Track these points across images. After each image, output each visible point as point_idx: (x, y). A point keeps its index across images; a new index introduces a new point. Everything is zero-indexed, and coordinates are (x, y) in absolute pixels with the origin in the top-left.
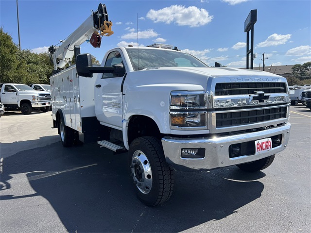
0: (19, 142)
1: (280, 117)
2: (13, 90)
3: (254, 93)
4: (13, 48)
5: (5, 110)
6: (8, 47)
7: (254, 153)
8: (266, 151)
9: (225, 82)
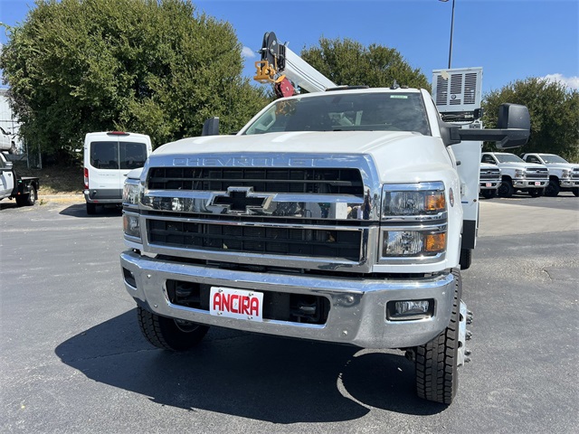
8: (244, 316)
9: (164, 166)
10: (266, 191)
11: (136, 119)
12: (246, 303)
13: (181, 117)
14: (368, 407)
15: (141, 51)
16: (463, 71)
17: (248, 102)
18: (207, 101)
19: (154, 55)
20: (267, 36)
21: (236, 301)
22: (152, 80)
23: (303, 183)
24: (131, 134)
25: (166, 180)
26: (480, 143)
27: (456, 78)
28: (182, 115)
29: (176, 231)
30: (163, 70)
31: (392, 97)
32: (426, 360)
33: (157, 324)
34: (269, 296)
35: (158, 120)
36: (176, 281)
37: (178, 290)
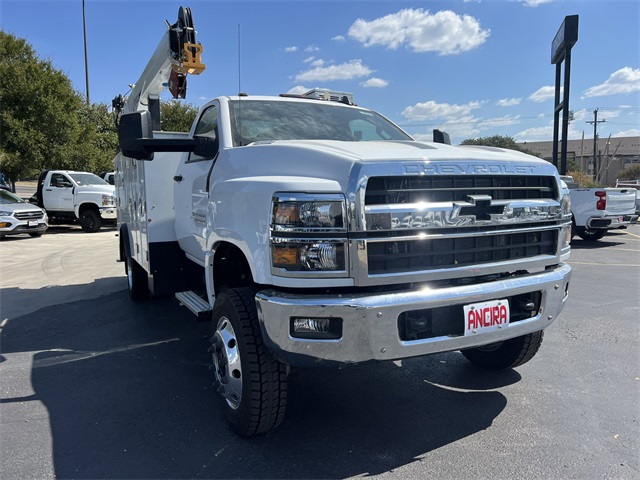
0: (53, 287)
1: (539, 254)
2: (66, 183)
3: (468, 200)
4: (71, 101)
5: (50, 222)
6: (61, 98)
7: (461, 332)
8: (495, 327)
12: (496, 314)
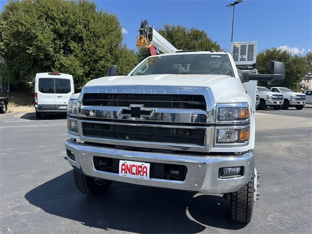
8: (139, 177)
9: (93, 92)
10: (152, 107)
11: (64, 66)
12: (140, 169)
13: (89, 65)
14: (204, 225)
15: (67, 29)
16: (247, 43)
17: (126, 57)
18: (103, 57)
19: (74, 31)
20: (143, 22)
21: (134, 169)
22: (73, 45)
23: (171, 103)
24: (62, 74)
25: (93, 100)
26: (256, 82)
27: (243, 47)
28: (89, 64)
29: (99, 129)
30: (79, 39)
31: (212, 56)
32: (237, 199)
33: (85, 181)
34: (153, 165)
35: (76, 67)
36: (98, 157)
37: (101, 162)
